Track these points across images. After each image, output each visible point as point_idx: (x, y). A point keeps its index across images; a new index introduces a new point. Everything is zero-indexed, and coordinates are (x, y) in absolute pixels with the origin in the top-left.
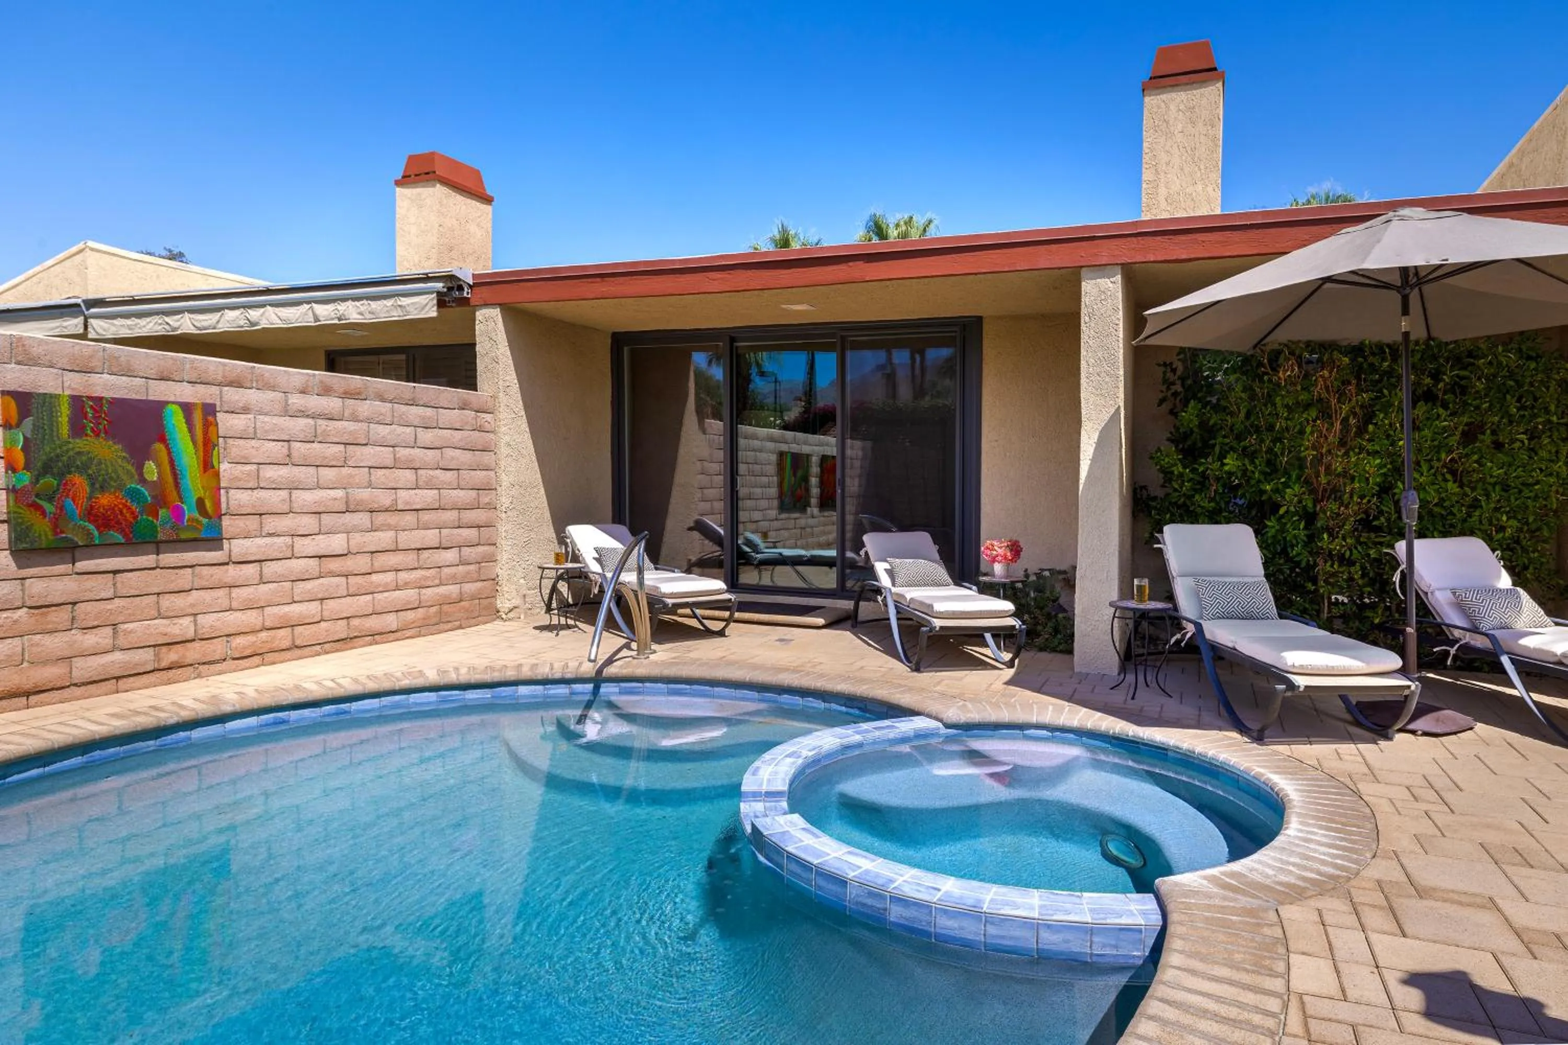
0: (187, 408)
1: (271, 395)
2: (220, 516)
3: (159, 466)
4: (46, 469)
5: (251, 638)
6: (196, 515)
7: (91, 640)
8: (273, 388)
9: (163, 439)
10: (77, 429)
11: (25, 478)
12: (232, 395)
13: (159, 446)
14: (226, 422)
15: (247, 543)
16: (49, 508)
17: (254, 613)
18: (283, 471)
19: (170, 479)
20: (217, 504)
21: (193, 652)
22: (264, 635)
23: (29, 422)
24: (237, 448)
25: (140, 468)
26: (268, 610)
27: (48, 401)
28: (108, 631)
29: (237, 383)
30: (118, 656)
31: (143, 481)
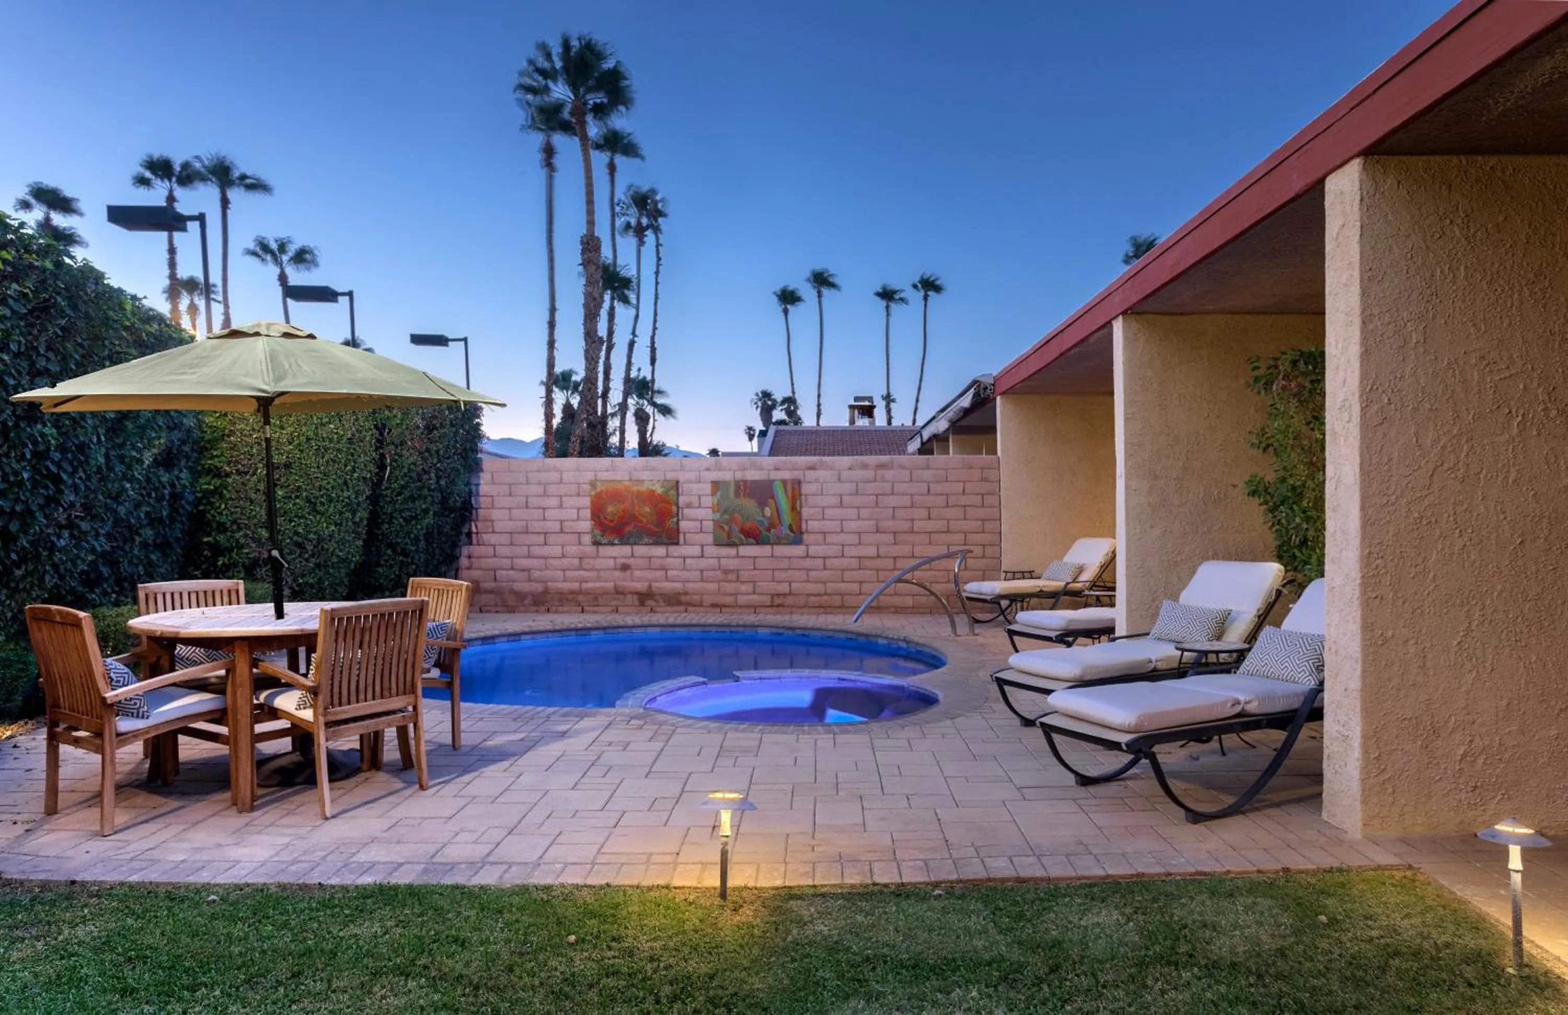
0: (784, 482)
1: (829, 473)
2: (801, 533)
3: (771, 509)
4: (725, 512)
5: (818, 598)
6: (788, 532)
7: (744, 588)
8: (831, 469)
9: (772, 497)
10: (737, 494)
11: (718, 516)
12: (810, 474)
13: (771, 501)
14: (806, 489)
15: (817, 548)
16: (726, 528)
17: (820, 585)
18: (838, 511)
19: (776, 515)
20: (800, 527)
21: (790, 600)
22: (825, 597)
23: (719, 494)
24: (811, 500)
25: (763, 511)
26: (829, 585)
27: (726, 483)
28: (751, 585)
29: (812, 468)
30: (755, 597)
31: (764, 516)
